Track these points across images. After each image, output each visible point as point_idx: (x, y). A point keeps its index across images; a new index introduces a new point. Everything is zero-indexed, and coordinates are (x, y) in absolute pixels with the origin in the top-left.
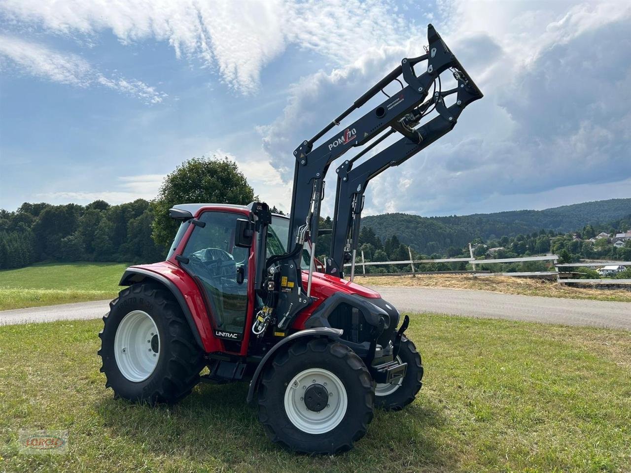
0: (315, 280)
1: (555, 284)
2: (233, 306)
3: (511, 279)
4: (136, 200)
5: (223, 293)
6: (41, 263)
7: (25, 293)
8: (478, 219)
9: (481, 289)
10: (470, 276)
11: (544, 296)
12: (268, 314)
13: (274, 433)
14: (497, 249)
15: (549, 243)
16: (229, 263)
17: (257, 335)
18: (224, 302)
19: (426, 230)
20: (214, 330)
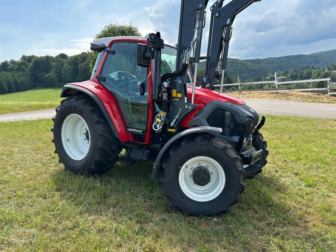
0: (198, 92)
1: (326, 95)
2: (138, 111)
3: (298, 93)
4: (81, 53)
5: (131, 102)
6: (36, 88)
7: (26, 103)
8: (272, 60)
9: (280, 99)
10: (274, 91)
11: (320, 102)
12: (164, 117)
13: (172, 201)
14: (281, 77)
15: (311, 73)
16: (134, 81)
17: (156, 131)
18: (132, 108)
19: (242, 67)
20: (126, 127)
